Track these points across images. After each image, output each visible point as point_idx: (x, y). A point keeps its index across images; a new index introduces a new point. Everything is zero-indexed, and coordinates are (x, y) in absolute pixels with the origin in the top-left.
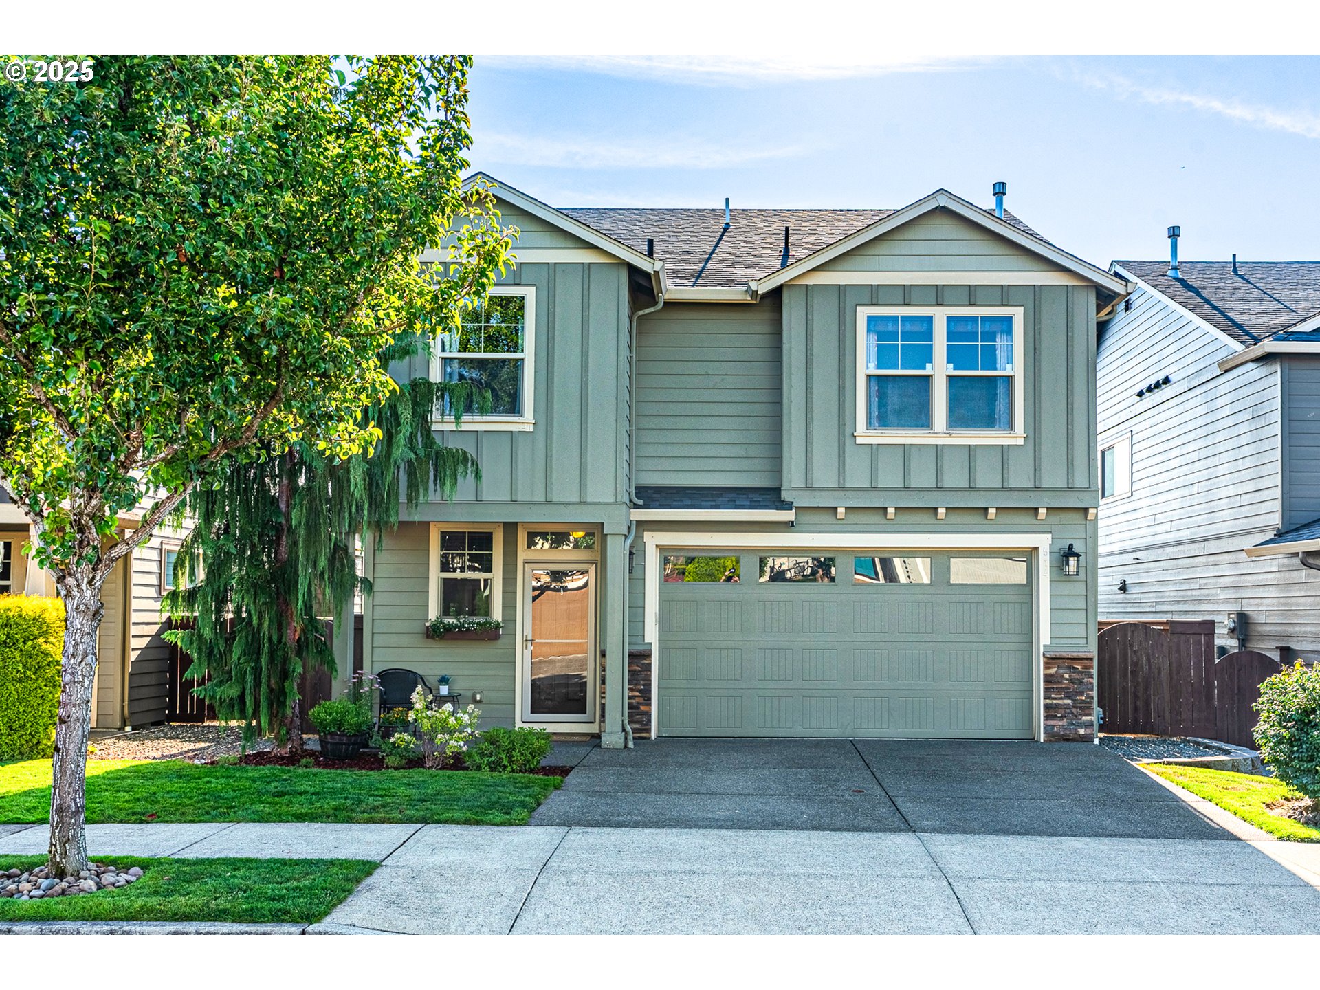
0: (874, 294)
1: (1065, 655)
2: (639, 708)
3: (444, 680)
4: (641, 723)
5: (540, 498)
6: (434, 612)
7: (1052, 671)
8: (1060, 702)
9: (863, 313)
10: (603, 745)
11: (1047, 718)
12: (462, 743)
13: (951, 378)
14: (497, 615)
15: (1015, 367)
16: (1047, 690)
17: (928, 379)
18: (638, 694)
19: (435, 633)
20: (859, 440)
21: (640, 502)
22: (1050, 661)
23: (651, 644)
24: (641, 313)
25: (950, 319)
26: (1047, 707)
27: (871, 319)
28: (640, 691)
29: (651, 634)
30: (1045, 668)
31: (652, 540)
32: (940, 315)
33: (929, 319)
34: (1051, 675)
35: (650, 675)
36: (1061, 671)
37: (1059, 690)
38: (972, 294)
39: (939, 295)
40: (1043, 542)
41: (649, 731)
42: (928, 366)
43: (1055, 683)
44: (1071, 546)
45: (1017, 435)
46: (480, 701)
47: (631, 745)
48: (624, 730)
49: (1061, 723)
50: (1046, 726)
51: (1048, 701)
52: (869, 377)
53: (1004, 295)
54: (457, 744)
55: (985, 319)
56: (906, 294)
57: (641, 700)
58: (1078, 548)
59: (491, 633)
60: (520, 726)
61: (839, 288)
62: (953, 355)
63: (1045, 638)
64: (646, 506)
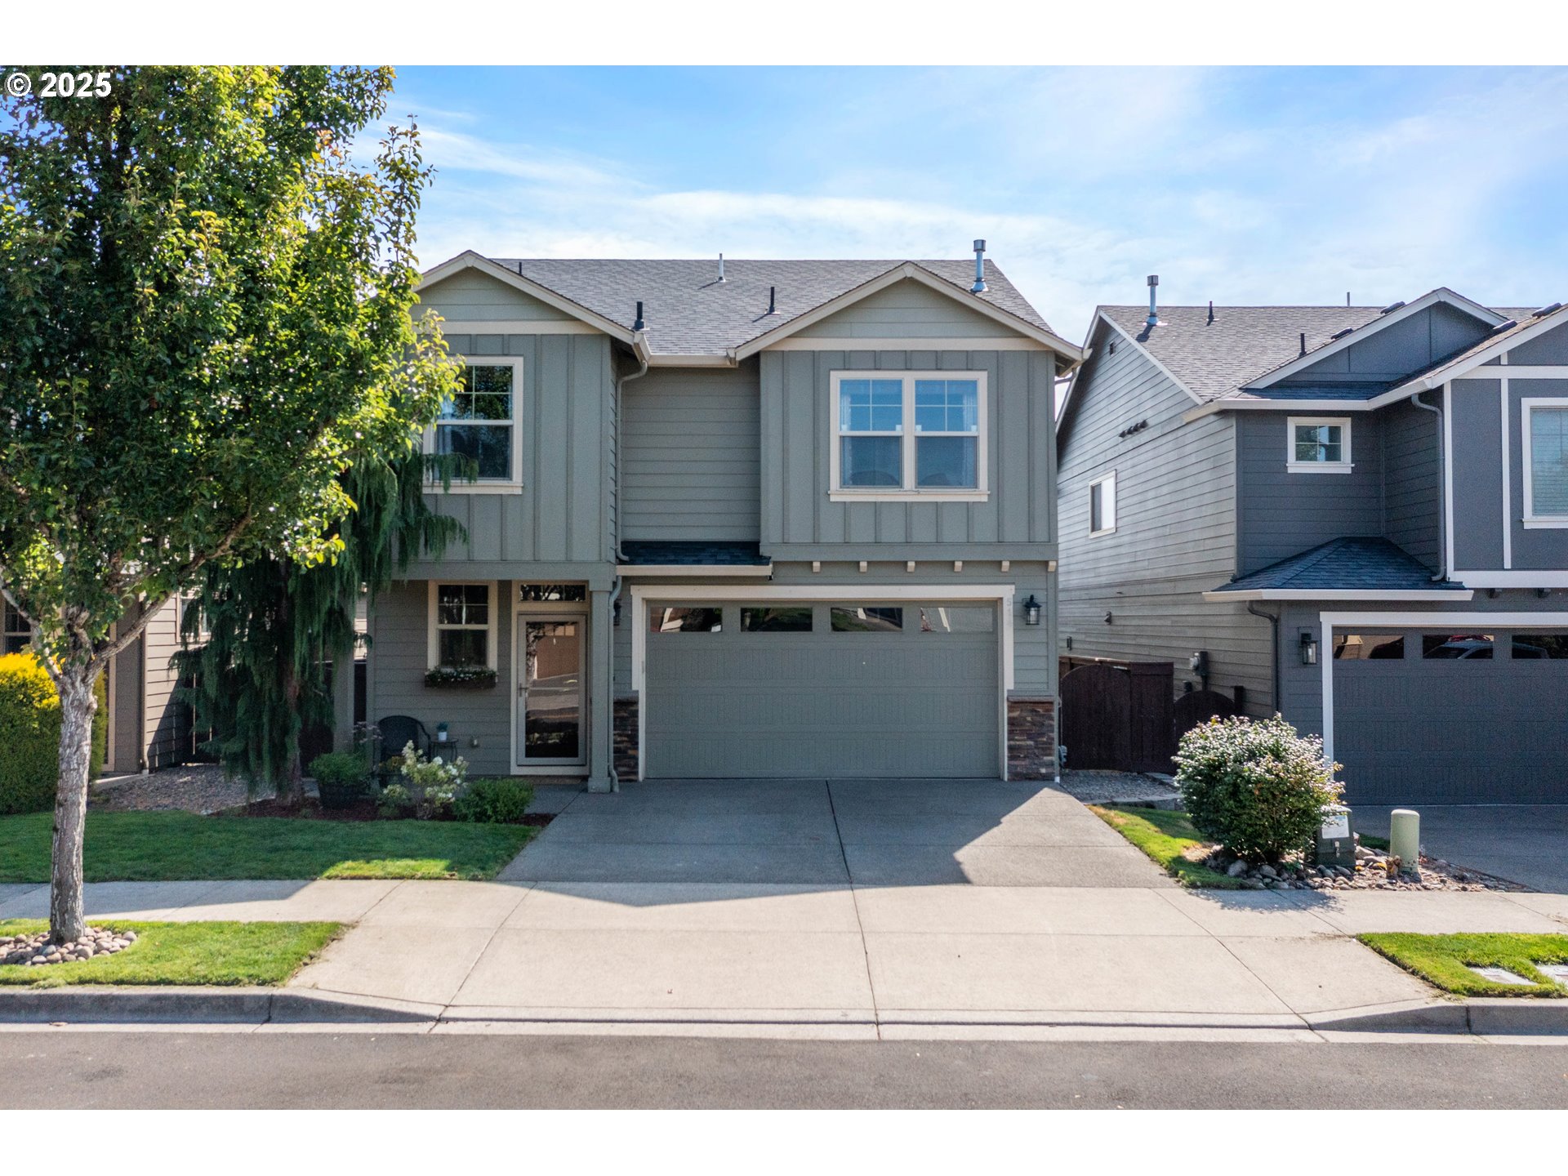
0: (847, 360)
1: (1027, 699)
2: (626, 753)
3: (442, 727)
4: (629, 766)
5: (528, 557)
6: (433, 660)
7: (1016, 714)
8: (1023, 743)
9: (836, 378)
10: (590, 790)
11: (1011, 758)
12: (450, 795)
13: (920, 440)
14: (493, 663)
15: (979, 428)
16: (1010, 732)
17: (898, 440)
18: (626, 739)
19: (434, 682)
20: (833, 499)
21: (626, 558)
22: (1014, 705)
23: (637, 691)
24: (626, 378)
25: (918, 383)
26: (1011, 748)
27: (843, 383)
28: (628, 736)
29: (639, 682)
30: (1009, 711)
31: (638, 594)
32: (909, 380)
33: (899, 383)
34: (1014, 718)
35: (637, 722)
36: (1024, 714)
37: (1022, 733)
38: (938, 360)
39: (908, 361)
40: (1006, 593)
41: (636, 773)
42: (898, 427)
43: (1018, 725)
44: (1032, 597)
45: (980, 494)
46: (477, 746)
47: (616, 789)
48: (609, 775)
49: (1023, 763)
50: (1009, 764)
51: (1012, 743)
52: (843, 438)
53: (969, 360)
54: (446, 795)
55: (951, 383)
56: (876, 360)
57: (629, 745)
58: (1040, 598)
59: (486, 681)
60: (515, 770)
61: (814, 355)
62: (922, 417)
63: (1009, 683)
64: (631, 562)
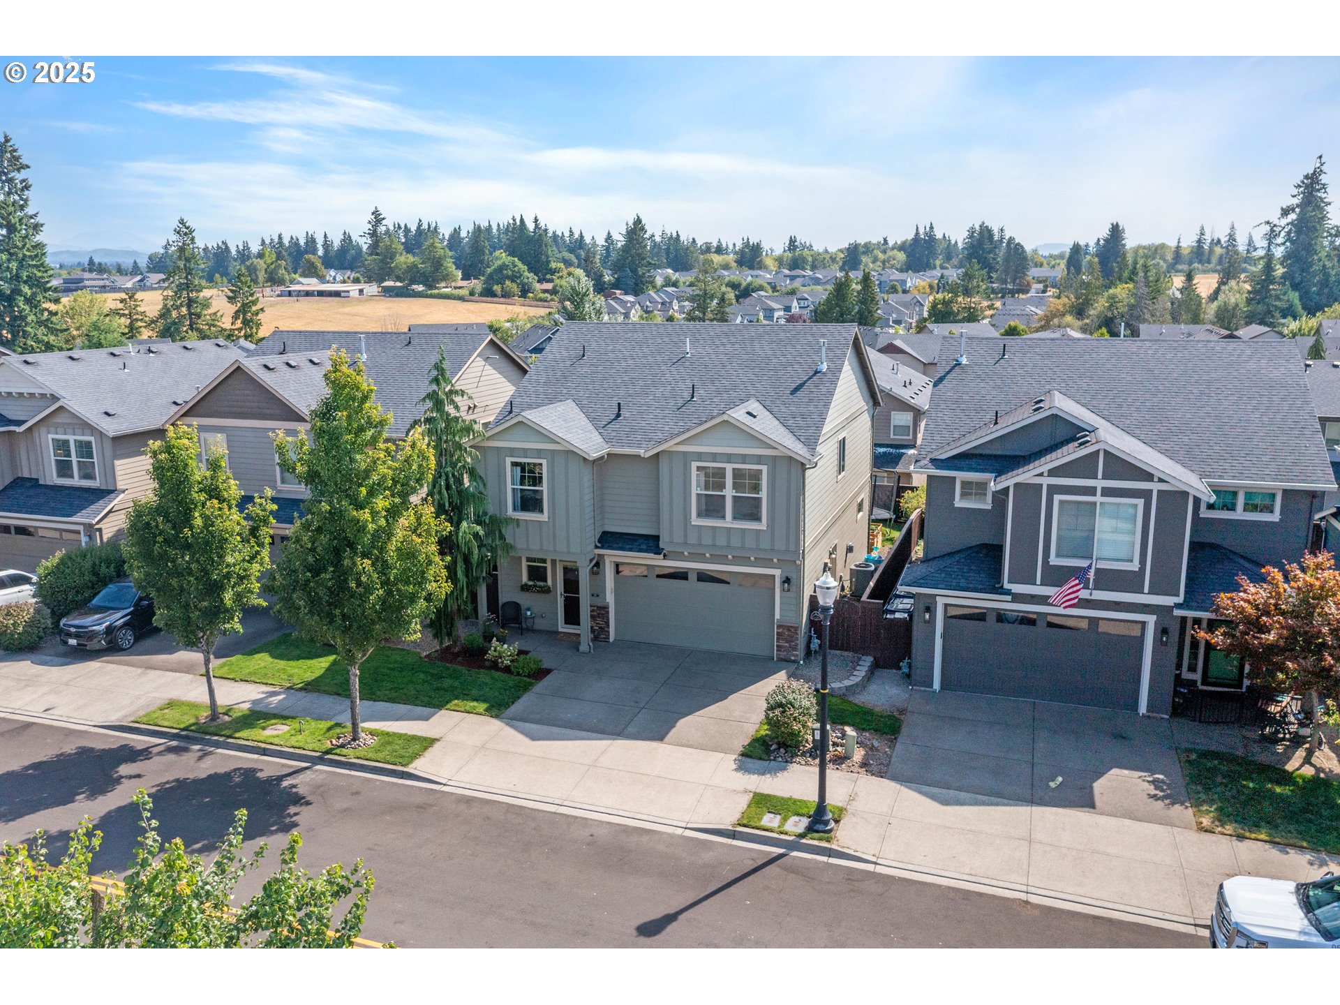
0: (700, 456)
1: (786, 624)
2: (604, 629)
3: (528, 609)
4: (604, 635)
6: (525, 579)
7: (780, 630)
8: (784, 644)
9: (694, 465)
10: (580, 651)
11: (778, 650)
13: (735, 498)
14: (550, 582)
15: (763, 494)
16: (778, 639)
17: (724, 497)
19: (525, 588)
20: (693, 523)
21: (599, 545)
22: (779, 627)
23: (608, 602)
24: (596, 463)
25: (734, 469)
26: (777, 646)
27: (698, 468)
28: (605, 622)
29: (610, 598)
30: (777, 629)
31: (608, 559)
32: (729, 468)
33: (725, 469)
34: (779, 632)
35: (608, 616)
36: (784, 631)
37: (784, 639)
38: (744, 458)
39: (729, 458)
40: (777, 573)
41: (608, 639)
42: (724, 491)
43: (781, 636)
44: (787, 577)
45: (763, 526)
46: (544, 617)
47: (592, 651)
48: (588, 645)
49: (784, 653)
50: (777, 654)
51: (778, 643)
52: (698, 495)
53: (758, 459)
55: (750, 470)
56: (714, 457)
57: (604, 626)
58: (793, 576)
59: (547, 591)
60: (561, 630)
61: (685, 453)
62: (736, 486)
63: (777, 616)
64: (602, 548)
